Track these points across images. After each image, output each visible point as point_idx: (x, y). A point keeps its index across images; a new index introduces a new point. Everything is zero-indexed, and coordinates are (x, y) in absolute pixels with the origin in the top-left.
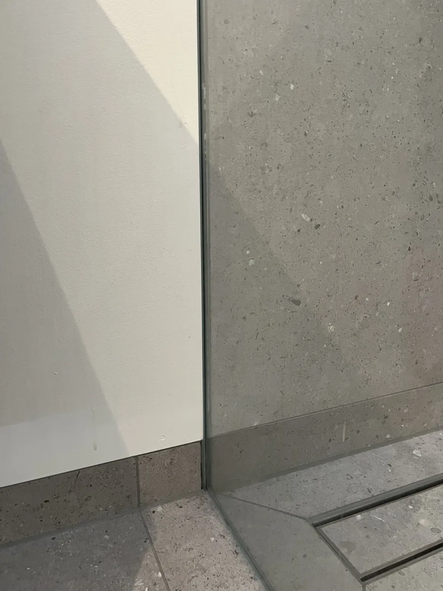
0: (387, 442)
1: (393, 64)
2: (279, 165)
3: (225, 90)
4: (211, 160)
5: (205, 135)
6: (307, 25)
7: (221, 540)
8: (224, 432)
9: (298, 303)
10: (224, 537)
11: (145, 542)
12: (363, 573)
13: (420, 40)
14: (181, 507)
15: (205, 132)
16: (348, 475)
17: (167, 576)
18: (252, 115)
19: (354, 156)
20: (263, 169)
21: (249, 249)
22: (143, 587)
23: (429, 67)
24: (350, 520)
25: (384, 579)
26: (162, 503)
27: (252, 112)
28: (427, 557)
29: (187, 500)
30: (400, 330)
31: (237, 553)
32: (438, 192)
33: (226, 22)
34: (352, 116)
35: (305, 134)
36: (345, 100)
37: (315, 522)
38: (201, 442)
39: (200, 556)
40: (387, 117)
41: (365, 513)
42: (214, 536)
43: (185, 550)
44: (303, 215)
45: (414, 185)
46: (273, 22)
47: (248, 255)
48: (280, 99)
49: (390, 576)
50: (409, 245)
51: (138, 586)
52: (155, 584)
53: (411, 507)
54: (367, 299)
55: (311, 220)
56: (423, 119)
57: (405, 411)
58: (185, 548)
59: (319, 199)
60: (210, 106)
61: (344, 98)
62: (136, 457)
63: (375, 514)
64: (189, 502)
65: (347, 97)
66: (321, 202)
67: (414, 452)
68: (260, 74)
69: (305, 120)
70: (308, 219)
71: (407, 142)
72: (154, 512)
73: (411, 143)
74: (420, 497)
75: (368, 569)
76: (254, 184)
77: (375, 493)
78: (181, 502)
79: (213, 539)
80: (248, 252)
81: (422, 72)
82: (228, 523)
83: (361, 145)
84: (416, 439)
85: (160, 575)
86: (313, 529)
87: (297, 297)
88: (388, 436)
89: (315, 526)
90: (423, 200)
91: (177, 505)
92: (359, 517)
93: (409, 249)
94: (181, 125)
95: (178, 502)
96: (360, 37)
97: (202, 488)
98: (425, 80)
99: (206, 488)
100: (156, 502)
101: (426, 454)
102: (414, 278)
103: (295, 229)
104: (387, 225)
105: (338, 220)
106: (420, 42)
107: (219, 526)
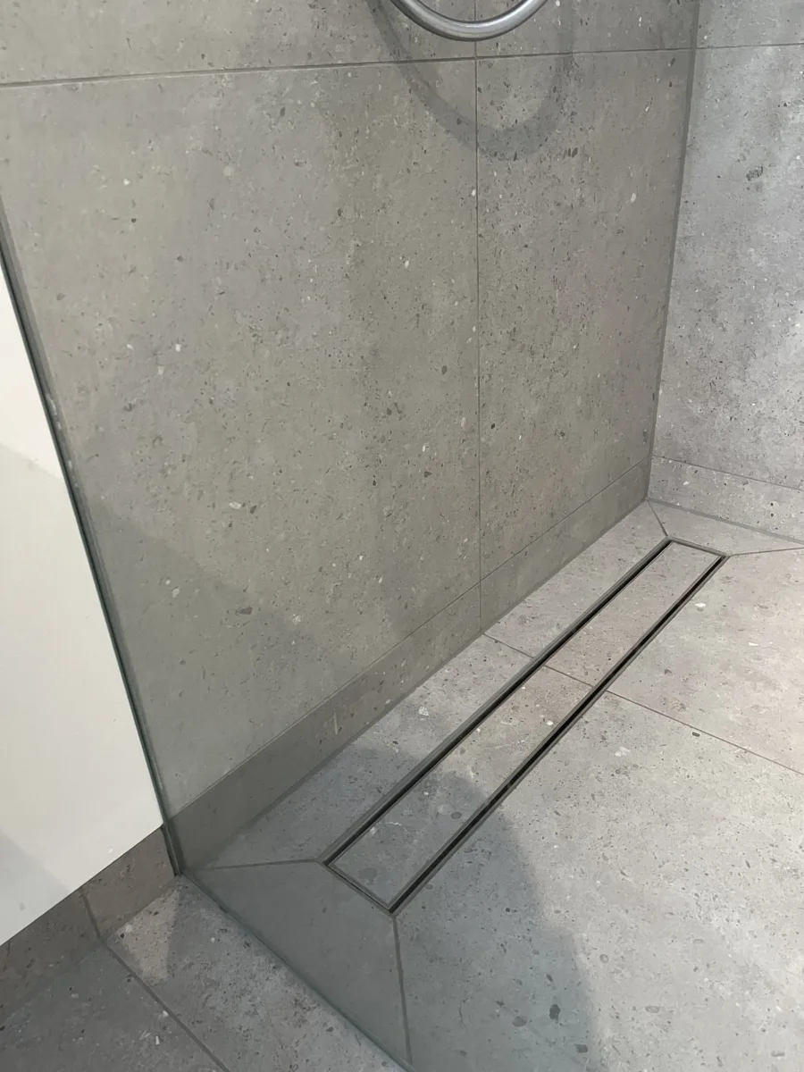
0: (388, 708)
1: (309, 261)
2: (184, 456)
3: (83, 392)
4: (88, 491)
5: (70, 464)
6: (178, 255)
7: (225, 938)
8: (187, 802)
9: (248, 611)
10: (226, 930)
11: (129, 981)
12: (391, 903)
13: (340, 213)
14: (156, 913)
15: (70, 458)
16: (350, 777)
17: (175, 1011)
18: (131, 407)
19: (283, 401)
20: (163, 471)
21: (168, 578)
22: (152, 1038)
23: (358, 245)
24: (364, 839)
25: (413, 903)
26: (128, 919)
27: (130, 405)
28: (452, 855)
29: (162, 899)
30: (380, 581)
31: (248, 945)
32: (396, 401)
33: (60, 297)
34: (268, 352)
35: (211, 402)
36: (254, 336)
37: (326, 858)
38: (161, 828)
39: (205, 968)
40: (315, 334)
41: (379, 823)
42: (213, 935)
43: (184, 969)
44: (231, 504)
45: (365, 404)
46: (129, 270)
47: (169, 585)
48: (165, 372)
49: (419, 895)
50: (373, 479)
51: (145, 1039)
52: (165, 1028)
53: (427, 794)
54: (334, 565)
55: (244, 505)
56: (361, 318)
57: (403, 665)
58: (182, 966)
59: (249, 475)
60: (67, 422)
61: (252, 334)
62: (80, 889)
63: (390, 819)
64: (163, 901)
65: (257, 330)
66: (252, 477)
67: (421, 712)
68: (129, 349)
69: (206, 383)
70: (239, 506)
71: (346, 355)
72: (122, 936)
73: (351, 355)
74: (435, 775)
75: (395, 894)
76: (155, 496)
77: (385, 790)
78: (154, 905)
79: (213, 939)
80: (168, 582)
81: (349, 256)
82: (224, 909)
83: (289, 384)
84: (420, 690)
85: (165, 1014)
86: (324, 868)
87: (246, 605)
88: (388, 702)
89: (327, 863)
90: (380, 418)
91: (151, 913)
92: (373, 830)
93: (374, 483)
94: (31, 465)
95: (150, 907)
96: (258, 243)
97: (175, 875)
98: (356, 265)
99: (181, 872)
100: (121, 923)
101: (434, 709)
102: (385, 514)
103: (225, 525)
104: (342, 468)
105: (278, 490)
106: (340, 215)
107: (216, 920)
